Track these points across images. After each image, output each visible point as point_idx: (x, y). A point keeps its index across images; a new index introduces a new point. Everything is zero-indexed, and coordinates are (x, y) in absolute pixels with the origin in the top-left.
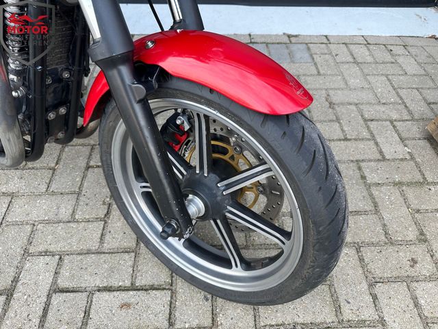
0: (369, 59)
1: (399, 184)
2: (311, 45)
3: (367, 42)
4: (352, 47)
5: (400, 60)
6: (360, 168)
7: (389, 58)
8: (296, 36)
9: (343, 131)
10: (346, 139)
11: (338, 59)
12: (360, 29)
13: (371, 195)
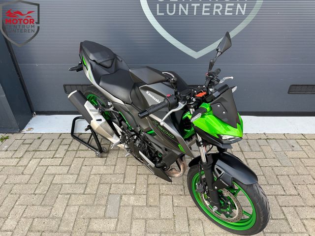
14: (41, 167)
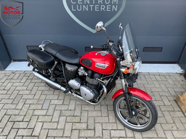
0: (160, 80)
1: (169, 111)
2: (145, 75)
3: (159, 74)
4: (156, 76)
5: (168, 80)
6: (160, 107)
7: (165, 79)
8: (141, 73)
9: (155, 99)
10: (156, 100)
11: (152, 80)
12: (157, 71)
13: (163, 113)
14: (13, 87)
